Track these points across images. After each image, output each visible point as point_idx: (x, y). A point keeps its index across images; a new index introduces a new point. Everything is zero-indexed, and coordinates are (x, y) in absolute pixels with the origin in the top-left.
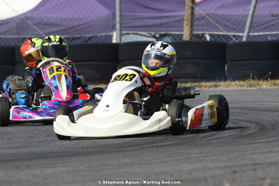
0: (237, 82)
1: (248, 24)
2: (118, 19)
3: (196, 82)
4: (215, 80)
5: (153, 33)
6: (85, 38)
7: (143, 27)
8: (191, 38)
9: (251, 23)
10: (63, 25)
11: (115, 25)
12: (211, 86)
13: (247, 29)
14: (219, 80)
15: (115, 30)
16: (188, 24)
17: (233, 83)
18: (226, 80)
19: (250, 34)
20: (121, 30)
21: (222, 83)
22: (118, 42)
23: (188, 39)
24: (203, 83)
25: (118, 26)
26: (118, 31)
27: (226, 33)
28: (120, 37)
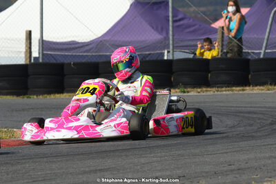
0: (258, 87)
1: (264, 44)
2: (171, 42)
3: (229, 87)
4: (242, 86)
7: (187, 46)
8: (222, 55)
9: (267, 44)
11: (169, 43)
12: (240, 90)
13: (264, 49)
14: (246, 86)
17: (256, 88)
18: (250, 86)
19: (267, 51)
20: (173, 47)
21: (248, 88)
22: (171, 58)
23: (219, 56)
24: (234, 88)
25: (171, 47)
26: (171, 52)
27: (247, 51)
28: (173, 54)
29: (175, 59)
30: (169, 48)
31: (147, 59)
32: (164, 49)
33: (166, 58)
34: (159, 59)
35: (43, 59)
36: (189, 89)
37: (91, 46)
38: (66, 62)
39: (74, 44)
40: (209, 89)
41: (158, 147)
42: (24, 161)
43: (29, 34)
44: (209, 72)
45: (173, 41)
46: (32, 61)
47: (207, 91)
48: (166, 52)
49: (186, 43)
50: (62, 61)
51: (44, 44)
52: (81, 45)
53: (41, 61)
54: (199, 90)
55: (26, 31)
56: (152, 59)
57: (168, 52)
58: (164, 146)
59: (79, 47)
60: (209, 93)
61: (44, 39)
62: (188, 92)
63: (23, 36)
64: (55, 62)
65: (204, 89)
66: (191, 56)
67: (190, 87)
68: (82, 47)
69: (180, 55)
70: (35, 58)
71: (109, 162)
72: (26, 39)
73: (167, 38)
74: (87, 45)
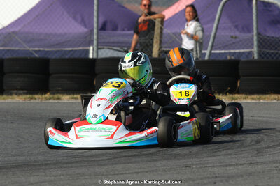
1: (210, 44)
2: (95, 37)
5: (126, 49)
6: (65, 51)
8: (159, 55)
9: (213, 42)
11: (93, 41)
13: (209, 48)
15: (93, 45)
16: (157, 42)
19: (213, 52)
22: (95, 57)
23: (157, 56)
25: (95, 42)
26: (95, 49)
28: (97, 52)
29: (99, 57)
31: (67, 57)
45: (98, 35)
56: (72, 57)
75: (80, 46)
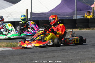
2: (76, 13)
10: (61, 14)
20: (77, 14)
22: (76, 18)
26: (76, 16)
28: (77, 17)
29: (77, 18)
30: (75, 15)
32: (73, 15)
33: (74, 18)
34: (72, 18)
35: (32, 19)
36: (82, 29)
37: (48, 14)
38: (40, 20)
39: (42, 14)
40: (89, 29)
41: (71, 49)
42: (26, 54)
43: (27, 10)
44: (89, 23)
45: (77, 12)
46: (28, 20)
47: (88, 30)
48: (74, 16)
49: (81, 13)
50: (38, 20)
51: (32, 14)
52: (45, 14)
53: (31, 19)
54: (86, 29)
55: (26, 9)
56: (69, 19)
57: (75, 16)
58: (74, 48)
59: (44, 15)
60: (89, 30)
61: (32, 12)
62: (82, 30)
63: (25, 11)
64: (37, 20)
65: (87, 29)
66: (83, 17)
67: (82, 28)
68: (45, 15)
69: (79, 17)
70: (29, 19)
71: (55, 54)
72: (26, 12)
73: (74, 11)
74: (47, 14)
75: (71, 15)
